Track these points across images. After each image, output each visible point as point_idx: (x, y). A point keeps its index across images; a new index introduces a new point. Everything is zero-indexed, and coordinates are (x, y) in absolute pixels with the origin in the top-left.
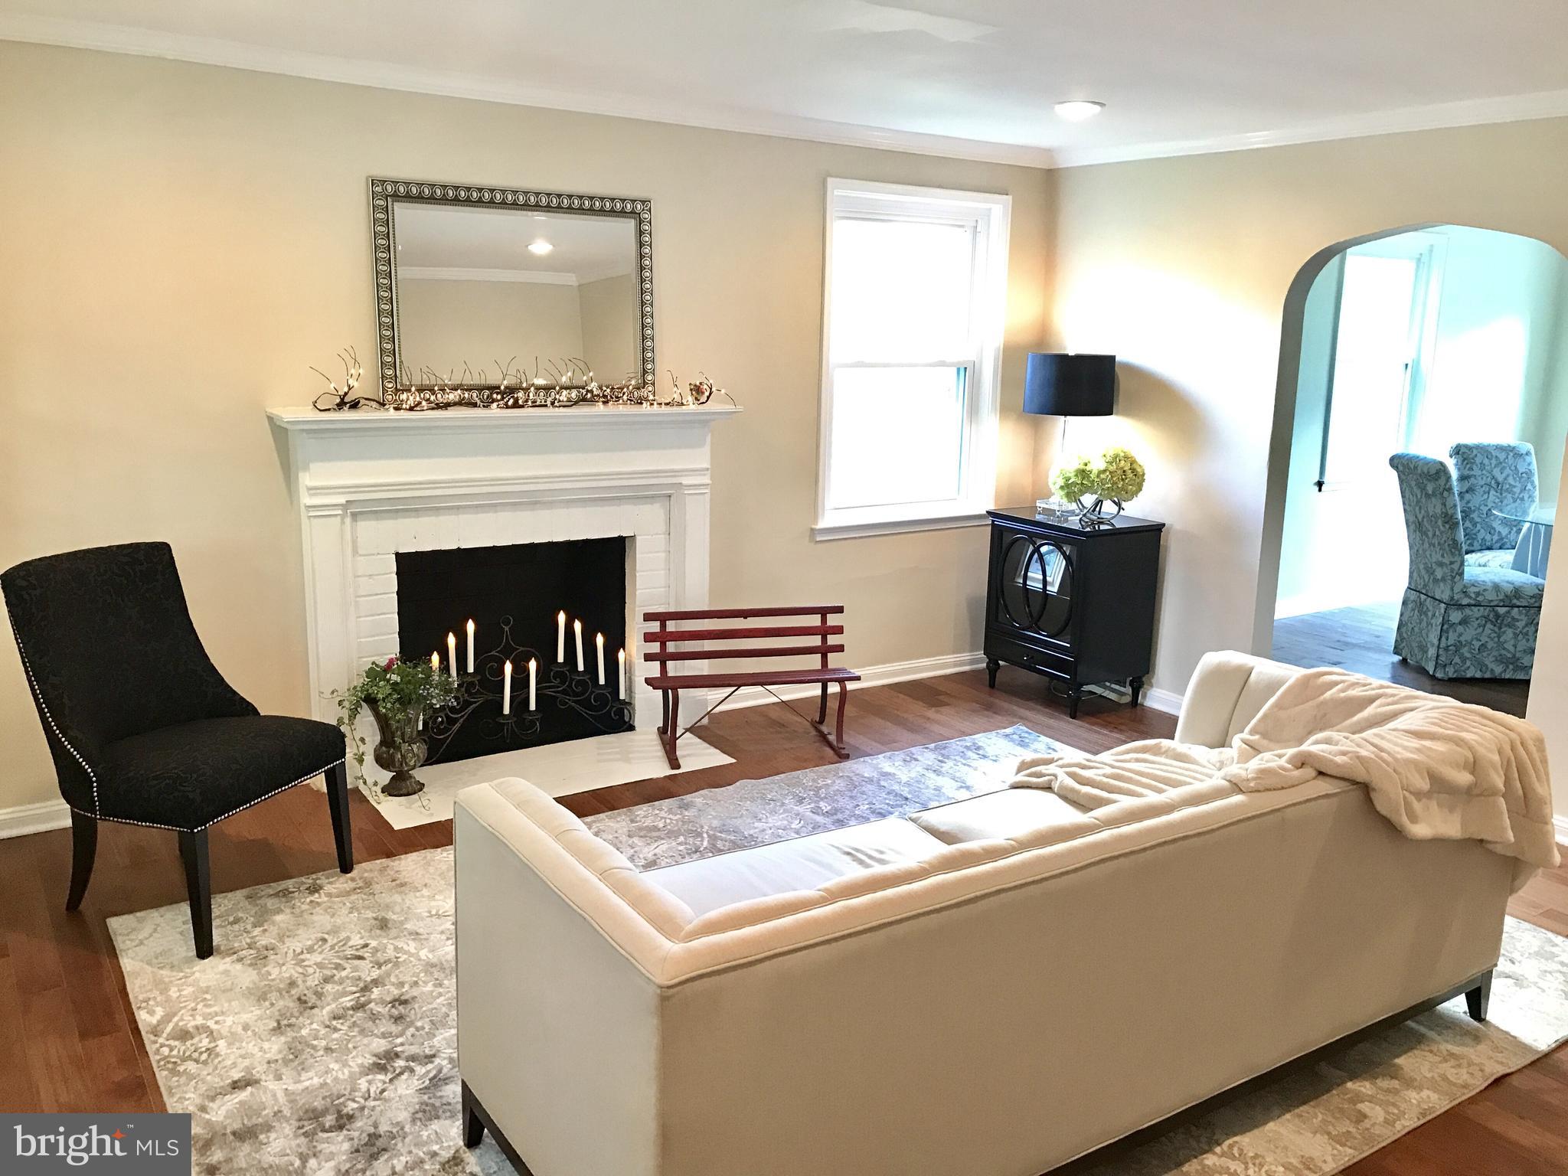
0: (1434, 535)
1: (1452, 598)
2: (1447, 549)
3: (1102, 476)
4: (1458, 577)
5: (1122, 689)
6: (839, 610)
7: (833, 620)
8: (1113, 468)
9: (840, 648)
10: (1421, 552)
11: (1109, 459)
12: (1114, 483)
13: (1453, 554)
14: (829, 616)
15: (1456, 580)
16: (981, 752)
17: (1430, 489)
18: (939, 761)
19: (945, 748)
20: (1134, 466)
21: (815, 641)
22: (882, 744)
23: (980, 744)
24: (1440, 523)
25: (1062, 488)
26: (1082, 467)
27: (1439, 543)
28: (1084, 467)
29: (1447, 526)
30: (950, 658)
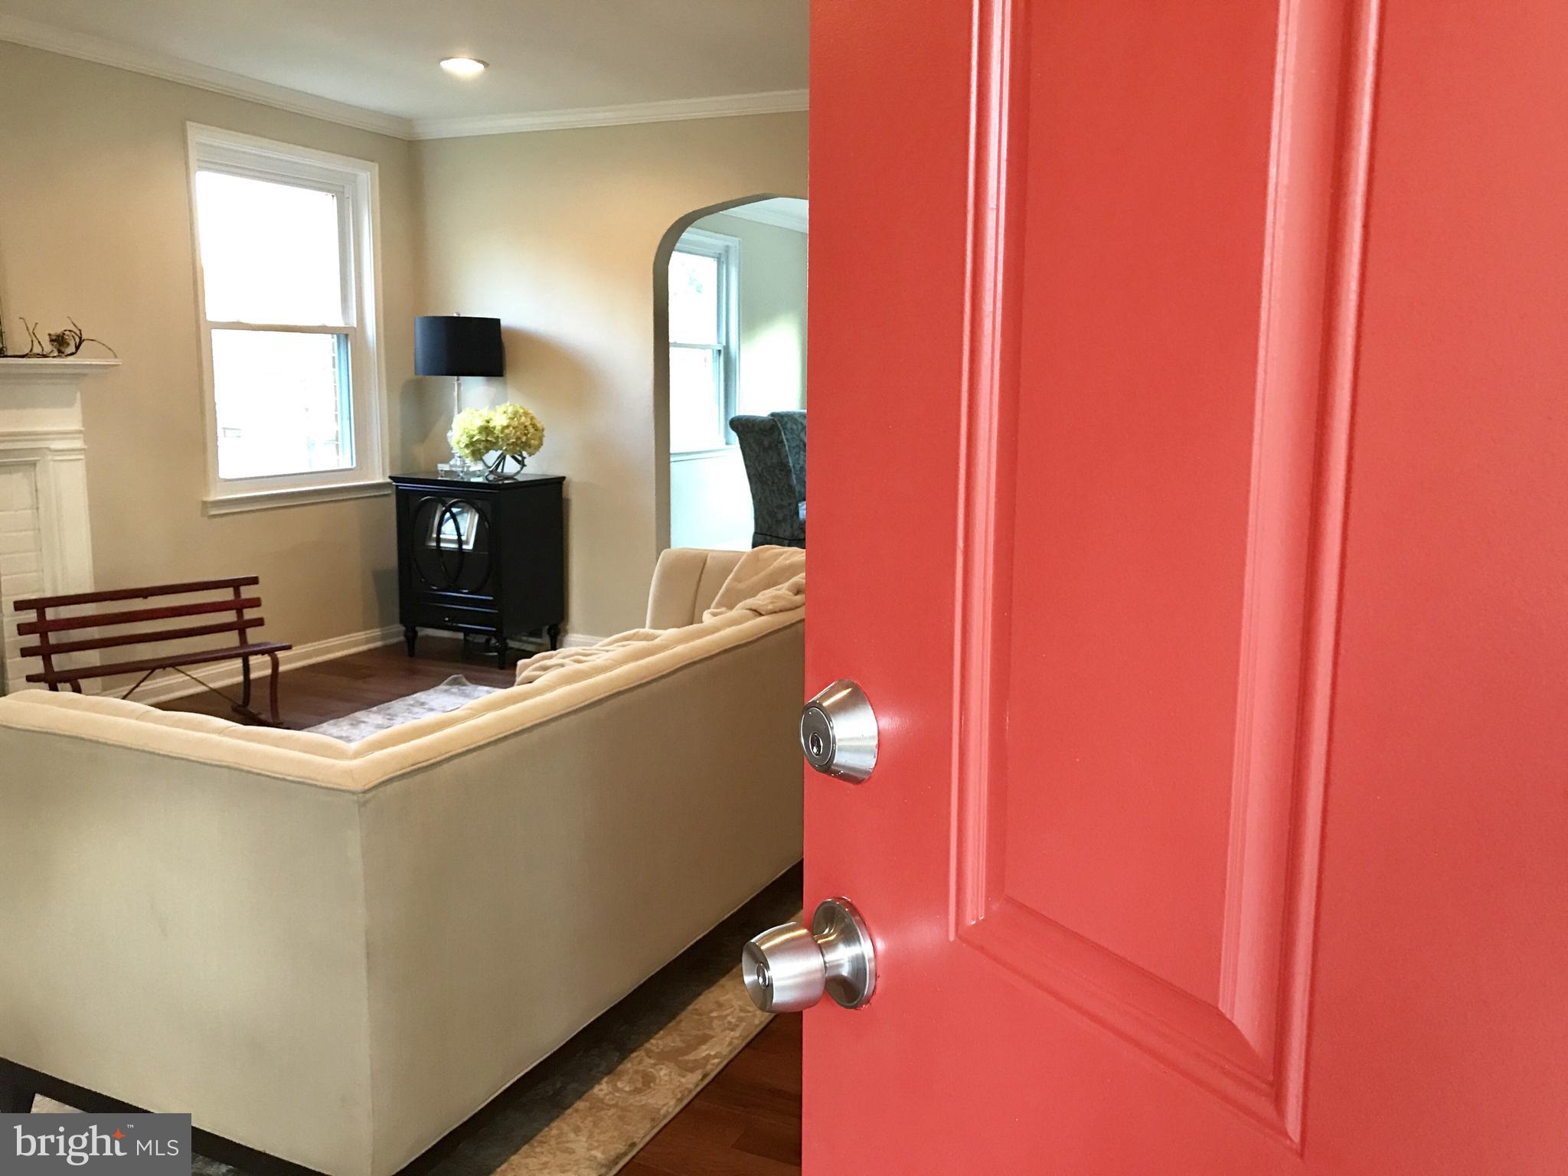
0: (773, 483)
1: (793, 535)
2: (785, 493)
3: (507, 431)
4: (795, 516)
5: (539, 640)
6: (254, 581)
7: (247, 592)
8: (515, 423)
9: (259, 622)
10: (763, 499)
11: (510, 415)
12: (518, 438)
13: (790, 497)
14: (243, 589)
15: (794, 519)
16: (426, 706)
17: (766, 443)
18: (389, 719)
19: (389, 708)
20: (535, 421)
21: (230, 617)
22: (321, 715)
23: (423, 700)
24: (777, 472)
25: (467, 446)
26: (483, 423)
27: (778, 490)
28: (486, 424)
29: (783, 473)
30: (361, 635)
